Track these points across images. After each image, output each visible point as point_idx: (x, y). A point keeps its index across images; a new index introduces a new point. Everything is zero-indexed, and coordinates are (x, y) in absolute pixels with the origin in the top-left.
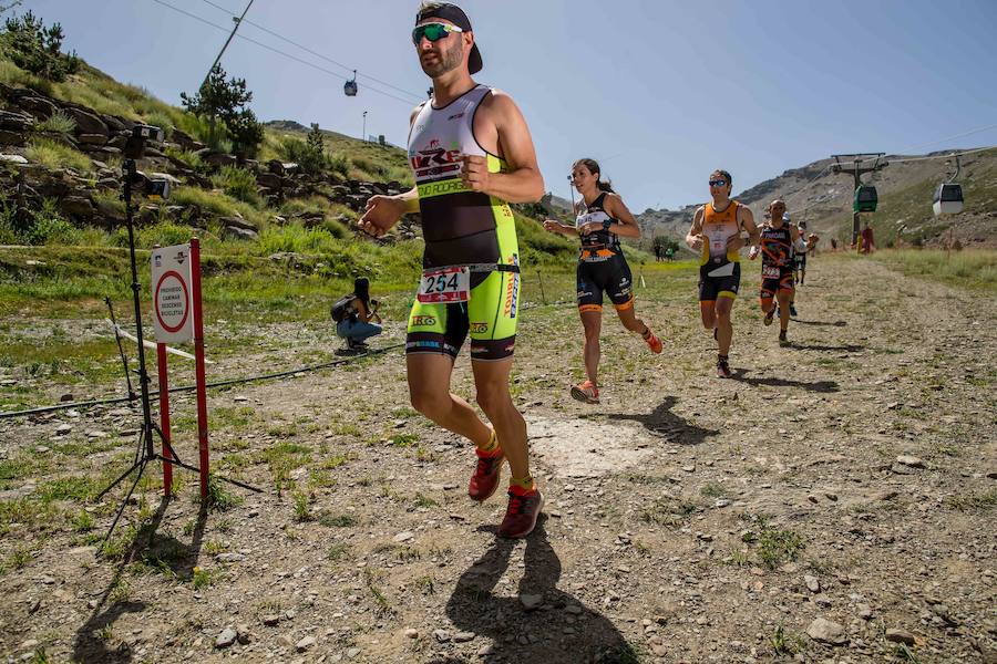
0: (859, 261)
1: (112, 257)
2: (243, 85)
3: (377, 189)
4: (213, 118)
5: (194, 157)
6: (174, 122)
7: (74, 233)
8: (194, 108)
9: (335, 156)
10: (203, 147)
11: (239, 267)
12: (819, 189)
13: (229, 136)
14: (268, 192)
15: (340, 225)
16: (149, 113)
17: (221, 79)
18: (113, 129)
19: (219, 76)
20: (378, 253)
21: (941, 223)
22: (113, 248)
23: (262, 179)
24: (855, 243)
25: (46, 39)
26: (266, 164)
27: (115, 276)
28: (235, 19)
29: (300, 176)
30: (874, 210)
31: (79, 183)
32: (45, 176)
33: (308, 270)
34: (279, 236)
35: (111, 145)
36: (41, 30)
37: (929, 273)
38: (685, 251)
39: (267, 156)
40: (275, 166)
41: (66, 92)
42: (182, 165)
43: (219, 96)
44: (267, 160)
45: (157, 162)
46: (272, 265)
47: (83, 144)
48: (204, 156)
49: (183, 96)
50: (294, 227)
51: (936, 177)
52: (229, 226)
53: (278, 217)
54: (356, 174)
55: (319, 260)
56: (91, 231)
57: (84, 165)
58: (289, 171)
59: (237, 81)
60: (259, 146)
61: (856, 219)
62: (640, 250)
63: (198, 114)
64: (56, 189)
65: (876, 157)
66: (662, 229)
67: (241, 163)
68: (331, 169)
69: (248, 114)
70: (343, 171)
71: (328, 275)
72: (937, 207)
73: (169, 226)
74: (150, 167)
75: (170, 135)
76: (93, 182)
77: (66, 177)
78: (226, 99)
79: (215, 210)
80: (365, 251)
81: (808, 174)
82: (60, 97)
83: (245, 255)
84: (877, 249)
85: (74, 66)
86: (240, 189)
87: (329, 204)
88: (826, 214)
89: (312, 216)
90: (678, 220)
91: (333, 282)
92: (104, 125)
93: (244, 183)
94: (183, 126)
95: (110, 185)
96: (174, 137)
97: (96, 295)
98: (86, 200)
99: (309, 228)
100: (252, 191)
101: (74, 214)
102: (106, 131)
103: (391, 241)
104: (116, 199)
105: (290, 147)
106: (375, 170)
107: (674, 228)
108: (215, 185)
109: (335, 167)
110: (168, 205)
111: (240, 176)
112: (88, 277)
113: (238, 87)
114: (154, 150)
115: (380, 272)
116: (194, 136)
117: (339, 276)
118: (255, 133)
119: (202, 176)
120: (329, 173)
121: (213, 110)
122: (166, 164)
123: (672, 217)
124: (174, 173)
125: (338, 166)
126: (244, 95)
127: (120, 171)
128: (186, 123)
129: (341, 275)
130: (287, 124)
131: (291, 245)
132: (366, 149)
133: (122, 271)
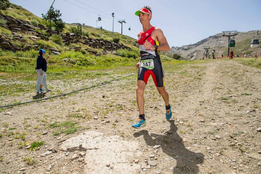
1: (14, 60)
2: (59, 12)
3: (97, 41)
4: (51, 21)
5: (44, 32)
6: (39, 22)
7: (4, 53)
8: (45, 18)
9: (86, 32)
10: (47, 29)
11: (53, 62)
12: (218, 41)
13: (55, 26)
14: (65, 41)
15: (85, 51)
16: (32, 19)
17: (52, 10)
18: (19, 23)
19: (52, 9)
20: (95, 58)
22: (14, 57)
23: (64, 38)
26: (65, 34)
27: (14, 66)
29: (75, 37)
31: (7, 38)
33: (74, 63)
34: (68, 53)
35: (19, 28)
37: (251, 64)
38: (182, 58)
39: (65, 31)
40: (68, 34)
41: (7, 13)
42: (40, 34)
43: (52, 15)
44: (65, 32)
45: (32, 33)
46: (64, 62)
47: (10, 27)
48: (48, 31)
49: (42, 14)
50: (72, 51)
51: (250, 38)
52: (52, 51)
53: (68, 48)
54: (91, 36)
55: (77, 60)
56: (9, 52)
57: (9, 33)
58: (72, 36)
59: (57, 10)
60: (64, 29)
61: (229, 49)
63: (46, 19)
66: (176, 52)
67: (58, 33)
68: (84, 35)
69: (60, 20)
70: (88, 36)
71: (80, 65)
73: (33, 50)
74: (30, 34)
76: (11, 38)
77: (3, 37)
78: (54, 15)
79: (48, 46)
80: (91, 57)
81: (216, 37)
82: (5, 14)
83: (56, 59)
85: (8, 5)
86: (57, 41)
87: (83, 45)
88: (220, 48)
89: (77, 48)
90: (181, 50)
91: (81, 66)
92: (17, 22)
93: (58, 39)
94: (42, 23)
95: (17, 39)
96: (38, 26)
97: (4, 71)
98: (8, 43)
99: (76, 52)
100: (60, 41)
101: (5, 47)
102: (17, 24)
103: (100, 55)
104: (18, 43)
105: (72, 29)
106: (97, 36)
107: (180, 51)
108: (50, 40)
109: (85, 34)
110: (34, 45)
111: (57, 37)
112: (5, 66)
113: (58, 12)
114: (32, 29)
115: (95, 64)
116: (45, 26)
117: (83, 65)
118: (62, 25)
119: (46, 37)
120: (83, 36)
121: (51, 19)
122: (35, 33)
123: (179, 48)
124: (37, 36)
125: (86, 34)
126: (59, 14)
127: (21, 35)
128: (43, 22)
129: (84, 65)
130: (77, 24)
131: (70, 56)
132: (97, 31)
133: (16, 64)
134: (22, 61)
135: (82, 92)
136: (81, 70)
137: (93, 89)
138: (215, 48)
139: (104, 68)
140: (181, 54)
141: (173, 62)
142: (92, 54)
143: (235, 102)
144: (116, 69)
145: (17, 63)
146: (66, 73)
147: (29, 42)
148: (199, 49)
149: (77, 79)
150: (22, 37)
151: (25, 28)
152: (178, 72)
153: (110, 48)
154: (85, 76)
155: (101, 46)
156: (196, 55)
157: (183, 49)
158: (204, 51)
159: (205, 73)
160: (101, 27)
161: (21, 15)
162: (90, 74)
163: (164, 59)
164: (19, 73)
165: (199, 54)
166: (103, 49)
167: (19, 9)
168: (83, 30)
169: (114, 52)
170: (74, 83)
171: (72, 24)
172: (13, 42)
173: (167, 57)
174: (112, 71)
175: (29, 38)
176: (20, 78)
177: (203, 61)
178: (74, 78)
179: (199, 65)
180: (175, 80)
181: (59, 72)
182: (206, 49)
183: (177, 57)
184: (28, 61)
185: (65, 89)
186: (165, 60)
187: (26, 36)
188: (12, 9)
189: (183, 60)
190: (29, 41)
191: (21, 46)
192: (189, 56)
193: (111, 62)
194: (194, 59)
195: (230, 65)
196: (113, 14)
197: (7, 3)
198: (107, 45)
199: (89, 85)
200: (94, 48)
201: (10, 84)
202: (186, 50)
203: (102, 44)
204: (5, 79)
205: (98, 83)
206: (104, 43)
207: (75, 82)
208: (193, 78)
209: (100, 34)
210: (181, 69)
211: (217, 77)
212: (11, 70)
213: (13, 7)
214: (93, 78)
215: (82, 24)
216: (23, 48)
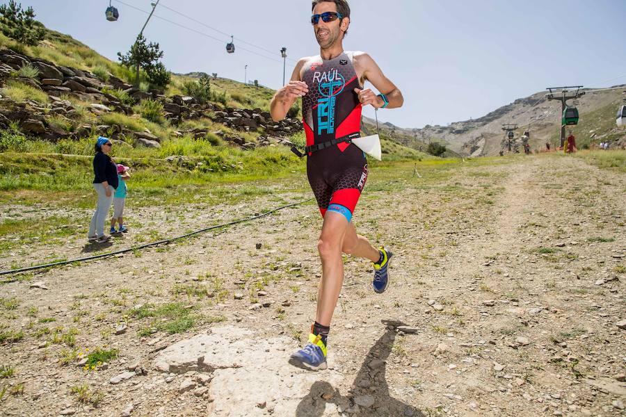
0: (566, 157)
1: (52, 160)
2: (157, 47)
3: (246, 114)
4: (138, 69)
5: (122, 94)
6: (112, 71)
7: (29, 144)
8: (126, 62)
9: (219, 92)
10: (129, 88)
11: (143, 166)
12: (538, 111)
13: (147, 80)
14: (171, 116)
15: (217, 137)
16: (96, 65)
17: (142, 43)
18: (66, 75)
19: (142, 41)
20: (241, 155)
21: (620, 132)
22: (53, 154)
23: (168, 107)
24: (562, 146)
25: (24, 17)
26: (171, 98)
27: (52, 173)
28: (153, 4)
29: (193, 105)
30: (575, 123)
31: (37, 110)
32: (13, 106)
33: (191, 167)
34: (176, 144)
35: (65, 86)
36: (20, 12)
37: (617, 166)
38: (451, 152)
39: (172, 92)
40: (177, 99)
41: (38, 53)
42: (113, 99)
43: (142, 54)
44: (172, 95)
45: (95, 97)
46: (167, 164)
47: (45, 85)
48: (130, 93)
49: (119, 54)
50: (186, 138)
51: (616, 103)
52: (139, 138)
53: (177, 132)
54: (232, 104)
55: (199, 160)
56: (41, 142)
57: (42, 99)
58: (186, 102)
59: (153, 44)
60: (168, 86)
61: (563, 129)
62: (420, 151)
63: (128, 66)
64: (20, 115)
65: (577, 89)
66: (436, 138)
67: (154, 97)
68: (215, 101)
69: (159, 66)
70: (223, 102)
71: (205, 171)
72: (619, 121)
73: (96, 138)
74: (90, 100)
75: (107, 79)
76: (48, 110)
77: (27, 106)
78: (146, 56)
79: (131, 128)
80: (232, 153)
81: (531, 101)
82: (33, 56)
83: (148, 157)
84: (578, 149)
85: (42, 34)
86: (152, 114)
87: (212, 123)
88: (542, 127)
89: (199, 131)
90: (446, 132)
91: (208, 175)
92: (60, 73)
93: (155, 110)
94: (118, 74)
95: (59, 112)
96: (109, 81)
97: (29, 187)
98: (40, 122)
99: (196, 139)
100: (160, 116)
101: (32, 132)
102: (61, 77)
103: (252, 147)
104: (62, 121)
105: (188, 87)
106: (245, 101)
107: (444, 137)
108: (135, 112)
109: (218, 99)
110: (98, 124)
111: (152, 106)
112: (31, 174)
113: (154, 48)
114: (95, 89)
115: (242, 168)
116: (124, 80)
117: (212, 171)
118: (164, 78)
119: (126, 106)
120: (214, 103)
121: (139, 63)
122: (102, 98)
123: (442, 130)
124: (107, 104)
125: (220, 99)
126: (158, 53)
127: (68, 103)
128: (120, 72)
129: (214, 170)
130: (200, 74)
131: (181, 150)
132: (246, 90)
133: (57, 170)
134: (71, 162)
135: (209, 234)
136: (208, 183)
137: (235, 228)
138: (529, 127)
139: (263, 177)
140: (448, 144)
141: (428, 163)
142: (234, 146)
143: (571, 258)
144: (291, 181)
145: (59, 168)
146: (172, 191)
147: (87, 118)
148: (491, 131)
149: (197, 204)
150: (72, 108)
151: (79, 86)
152: (439, 186)
153: (276, 130)
154: (216, 198)
155: (254, 125)
156: (484, 146)
157: (452, 130)
158: (503, 136)
159: (503, 189)
160: (256, 82)
161: (71, 57)
162: (228, 193)
163: (406, 155)
164: (65, 190)
165: (491, 142)
166: (259, 132)
167: (65, 41)
168: (213, 88)
169: (287, 140)
170: (190, 215)
171: (188, 75)
172: (50, 120)
173: (413, 150)
174: (280, 186)
175: (89, 108)
176: (67, 203)
177: (501, 159)
178: (190, 202)
179: (491, 169)
180: (431, 207)
181: (157, 189)
182: (509, 130)
183: (438, 151)
184: (84, 162)
185: (169, 228)
186: (407, 157)
187: (80, 105)
188: (50, 43)
189: (452, 156)
190: (87, 116)
191: (68, 128)
192: (467, 146)
193: (279, 162)
194: (480, 156)
195: (566, 170)
196: (284, 50)
197: (38, 30)
198: (269, 124)
199: (225, 218)
200: (238, 130)
201: (43, 217)
202: (459, 132)
203: (258, 122)
204: (30, 205)
205: (246, 214)
206: (262, 119)
207: (192, 211)
208: (474, 201)
209: (253, 97)
210: (447, 180)
211: (532, 197)
212: (44, 184)
213: (53, 37)
214: (234, 201)
215: (211, 75)
216: (73, 132)
